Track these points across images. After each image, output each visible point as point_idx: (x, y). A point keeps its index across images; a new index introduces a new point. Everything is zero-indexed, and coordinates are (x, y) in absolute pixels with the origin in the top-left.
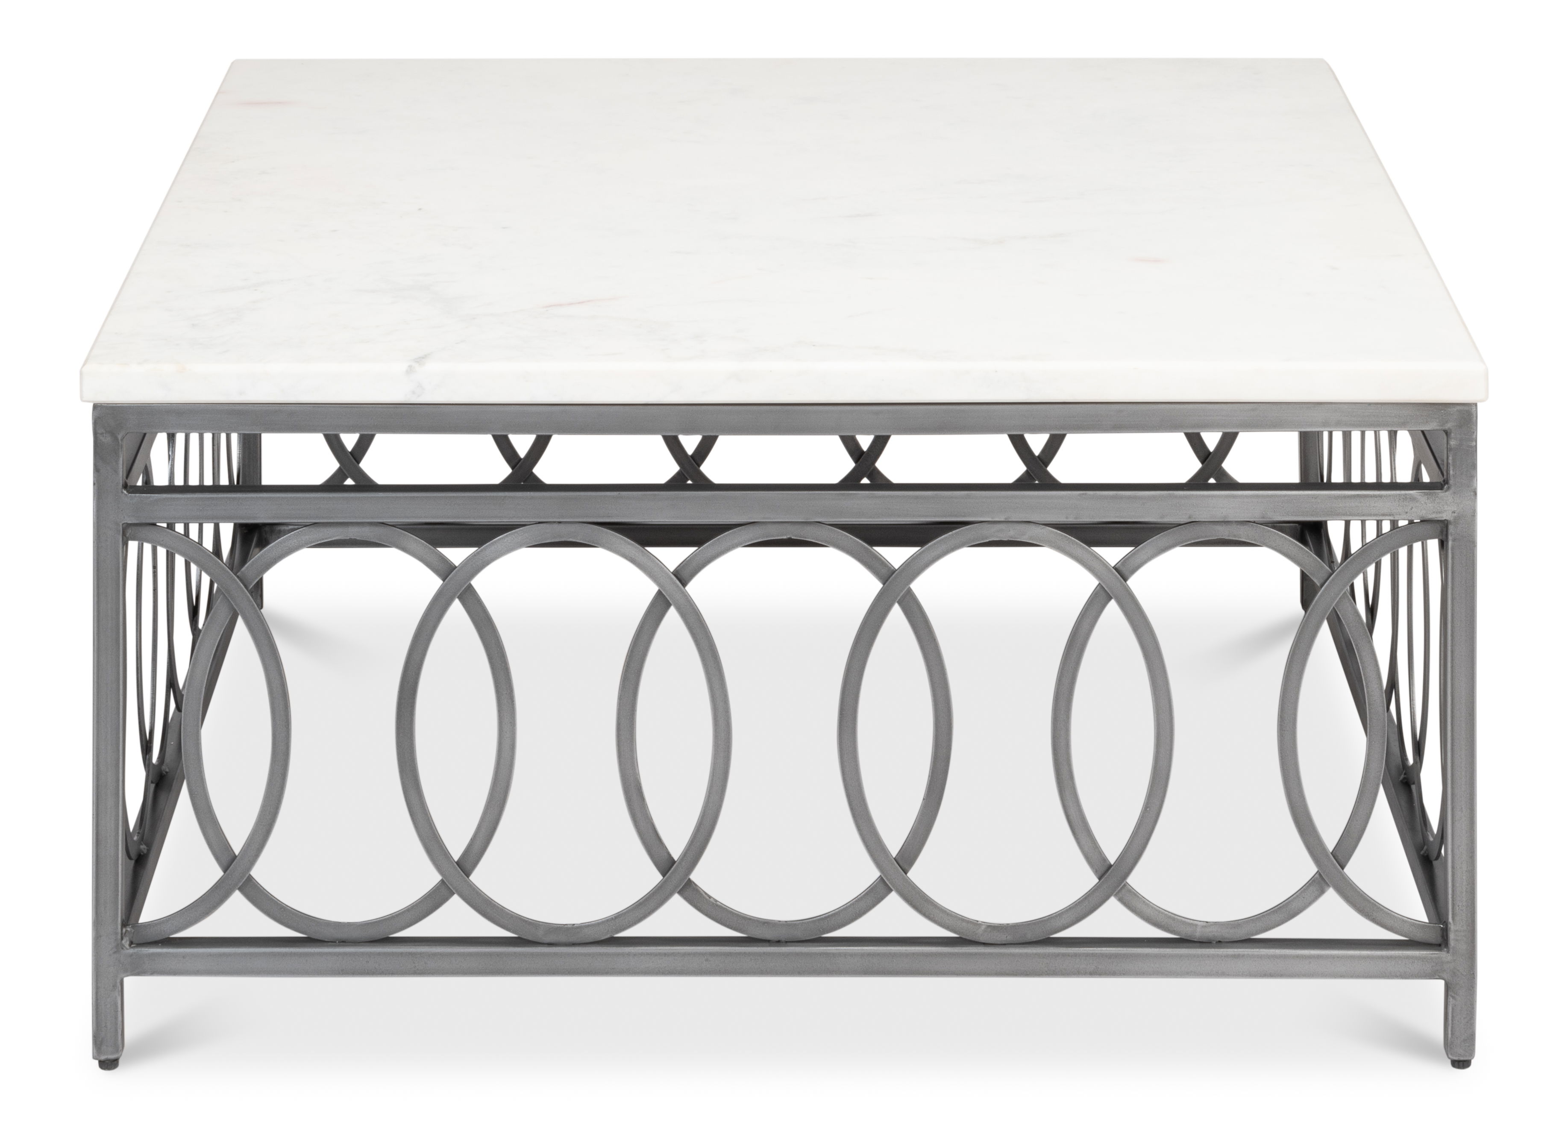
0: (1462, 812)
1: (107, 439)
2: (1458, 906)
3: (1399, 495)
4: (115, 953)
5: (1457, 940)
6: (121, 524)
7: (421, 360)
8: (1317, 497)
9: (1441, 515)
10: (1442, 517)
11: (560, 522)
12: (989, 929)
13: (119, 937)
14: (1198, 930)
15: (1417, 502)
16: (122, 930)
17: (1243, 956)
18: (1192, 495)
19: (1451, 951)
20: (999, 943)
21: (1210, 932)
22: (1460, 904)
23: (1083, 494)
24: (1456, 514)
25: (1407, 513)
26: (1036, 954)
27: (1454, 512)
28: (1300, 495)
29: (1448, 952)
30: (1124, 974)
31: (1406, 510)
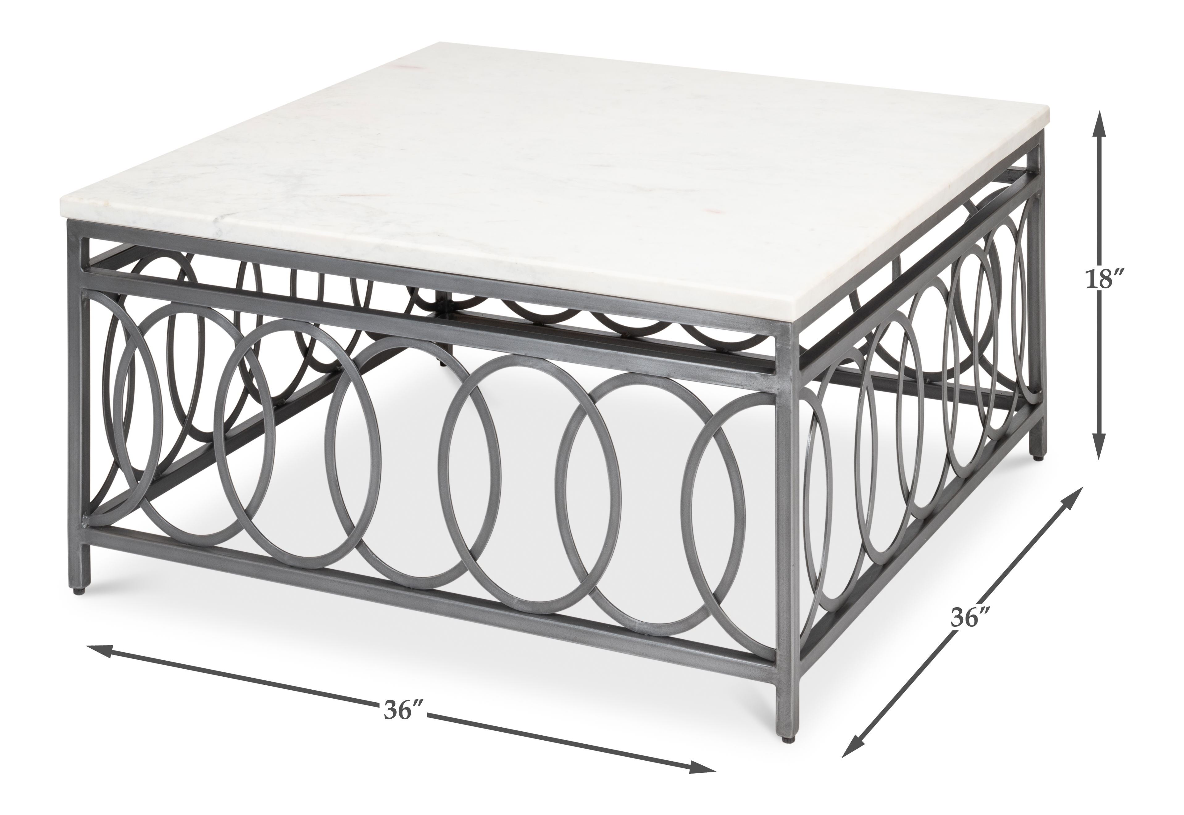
0: (784, 580)
1: (74, 240)
2: (782, 639)
3: (746, 373)
4: (78, 529)
5: (781, 661)
6: (80, 288)
7: (222, 217)
8: (699, 368)
9: (771, 390)
10: (772, 392)
11: (294, 320)
12: (519, 603)
13: (80, 520)
14: (637, 625)
15: (757, 379)
16: (82, 517)
17: (658, 646)
18: (628, 355)
19: (777, 667)
20: (525, 611)
21: (643, 628)
22: (783, 639)
23: (568, 346)
24: (779, 391)
25: (751, 385)
26: (542, 622)
27: (778, 389)
28: (689, 365)
29: (776, 668)
30: (591, 644)
31: (751, 384)
